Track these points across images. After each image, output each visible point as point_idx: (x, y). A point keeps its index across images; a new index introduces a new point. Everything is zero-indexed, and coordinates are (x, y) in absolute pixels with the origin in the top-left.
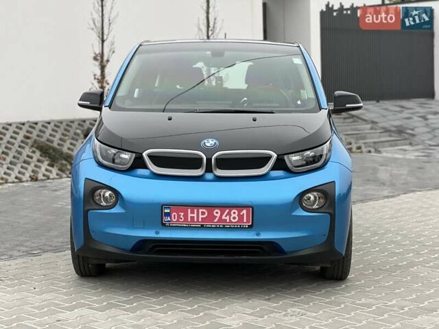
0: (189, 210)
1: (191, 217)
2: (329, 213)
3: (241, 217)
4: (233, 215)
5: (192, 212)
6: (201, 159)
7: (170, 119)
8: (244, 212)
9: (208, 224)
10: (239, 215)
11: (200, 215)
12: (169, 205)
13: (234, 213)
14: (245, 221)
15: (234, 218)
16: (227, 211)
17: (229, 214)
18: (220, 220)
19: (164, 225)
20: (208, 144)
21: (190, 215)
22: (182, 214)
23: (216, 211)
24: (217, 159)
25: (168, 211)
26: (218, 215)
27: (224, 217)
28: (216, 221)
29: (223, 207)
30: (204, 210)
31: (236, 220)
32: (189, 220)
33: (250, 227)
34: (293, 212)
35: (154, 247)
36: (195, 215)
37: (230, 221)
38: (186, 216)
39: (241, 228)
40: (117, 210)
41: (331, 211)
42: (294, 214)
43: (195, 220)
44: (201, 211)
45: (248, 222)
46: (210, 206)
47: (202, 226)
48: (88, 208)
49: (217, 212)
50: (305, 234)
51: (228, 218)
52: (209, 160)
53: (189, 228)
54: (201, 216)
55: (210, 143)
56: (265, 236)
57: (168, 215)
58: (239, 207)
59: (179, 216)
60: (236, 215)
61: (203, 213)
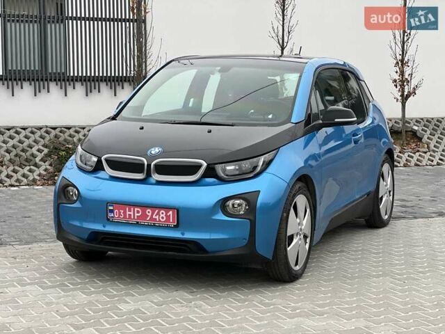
0: (127, 209)
2: (250, 220)
3: (168, 217)
4: (161, 215)
5: (130, 210)
6: (144, 164)
7: (142, 128)
8: (171, 213)
9: (142, 222)
10: (166, 215)
11: (135, 213)
12: (113, 203)
13: (163, 213)
14: (171, 221)
15: (163, 218)
16: (157, 211)
17: (158, 214)
18: (151, 219)
19: (108, 220)
20: (153, 152)
21: (128, 213)
22: (122, 211)
23: (148, 210)
24: (155, 165)
25: (111, 208)
26: (150, 214)
27: (154, 217)
28: (148, 219)
29: (154, 207)
30: (139, 209)
31: (165, 219)
32: (128, 217)
33: (176, 226)
34: (213, 216)
35: (103, 239)
36: (132, 213)
37: (160, 221)
38: (125, 213)
39: (168, 227)
40: (76, 205)
41: (252, 218)
42: (214, 218)
43: (132, 217)
44: (136, 209)
45: (174, 222)
46: (144, 206)
47: (138, 223)
48: (60, 202)
49: (149, 212)
51: (157, 217)
52: (149, 166)
53: (128, 224)
54: (136, 215)
55: (155, 151)
56: (189, 235)
57: (112, 211)
58: (167, 208)
59: (120, 213)
60: (164, 215)
61: (138, 212)
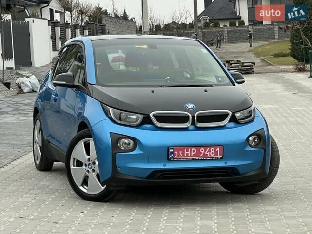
0: (185, 150)
1: (187, 154)
2: (263, 148)
3: (216, 152)
4: (212, 151)
5: (187, 151)
6: (188, 117)
7: (153, 92)
8: (218, 149)
9: (197, 158)
10: (215, 151)
12: (172, 147)
14: (219, 155)
15: (212, 153)
16: (208, 149)
17: (209, 151)
18: (204, 155)
19: (169, 160)
20: (189, 107)
21: (186, 153)
22: (181, 152)
25: (172, 151)
26: (203, 152)
27: (206, 153)
28: (201, 155)
29: (206, 146)
30: (195, 149)
31: (214, 154)
32: (185, 156)
33: (222, 158)
34: (245, 148)
35: (161, 175)
36: (189, 152)
37: (210, 155)
38: (183, 153)
39: (217, 159)
40: (137, 151)
41: (264, 147)
42: (246, 149)
43: (189, 155)
44: (192, 149)
46: (198, 146)
47: (193, 159)
48: (116, 152)
49: (202, 150)
50: (251, 162)
51: (208, 153)
52: (193, 117)
53: (185, 161)
54: (192, 153)
55: (190, 106)
56: (230, 164)
57: (172, 153)
58: (215, 146)
59: (179, 153)
60: (213, 151)
61: (194, 151)
